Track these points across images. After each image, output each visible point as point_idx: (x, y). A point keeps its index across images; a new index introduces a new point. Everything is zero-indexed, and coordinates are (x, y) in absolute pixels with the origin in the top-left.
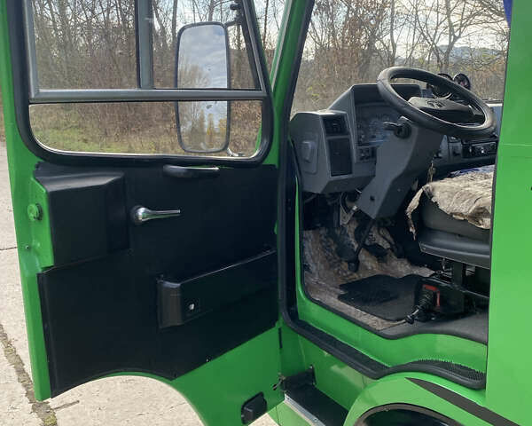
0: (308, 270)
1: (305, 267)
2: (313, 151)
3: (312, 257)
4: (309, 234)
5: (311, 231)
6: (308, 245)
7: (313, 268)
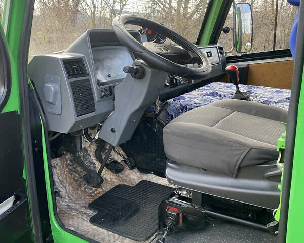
0: (59, 195)
1: (56, 194)
2: (55, 93)
3: (61, 182)
4: (57, 162)
5: (58, 159)
6: (56, 172)
7: (63, 192)
